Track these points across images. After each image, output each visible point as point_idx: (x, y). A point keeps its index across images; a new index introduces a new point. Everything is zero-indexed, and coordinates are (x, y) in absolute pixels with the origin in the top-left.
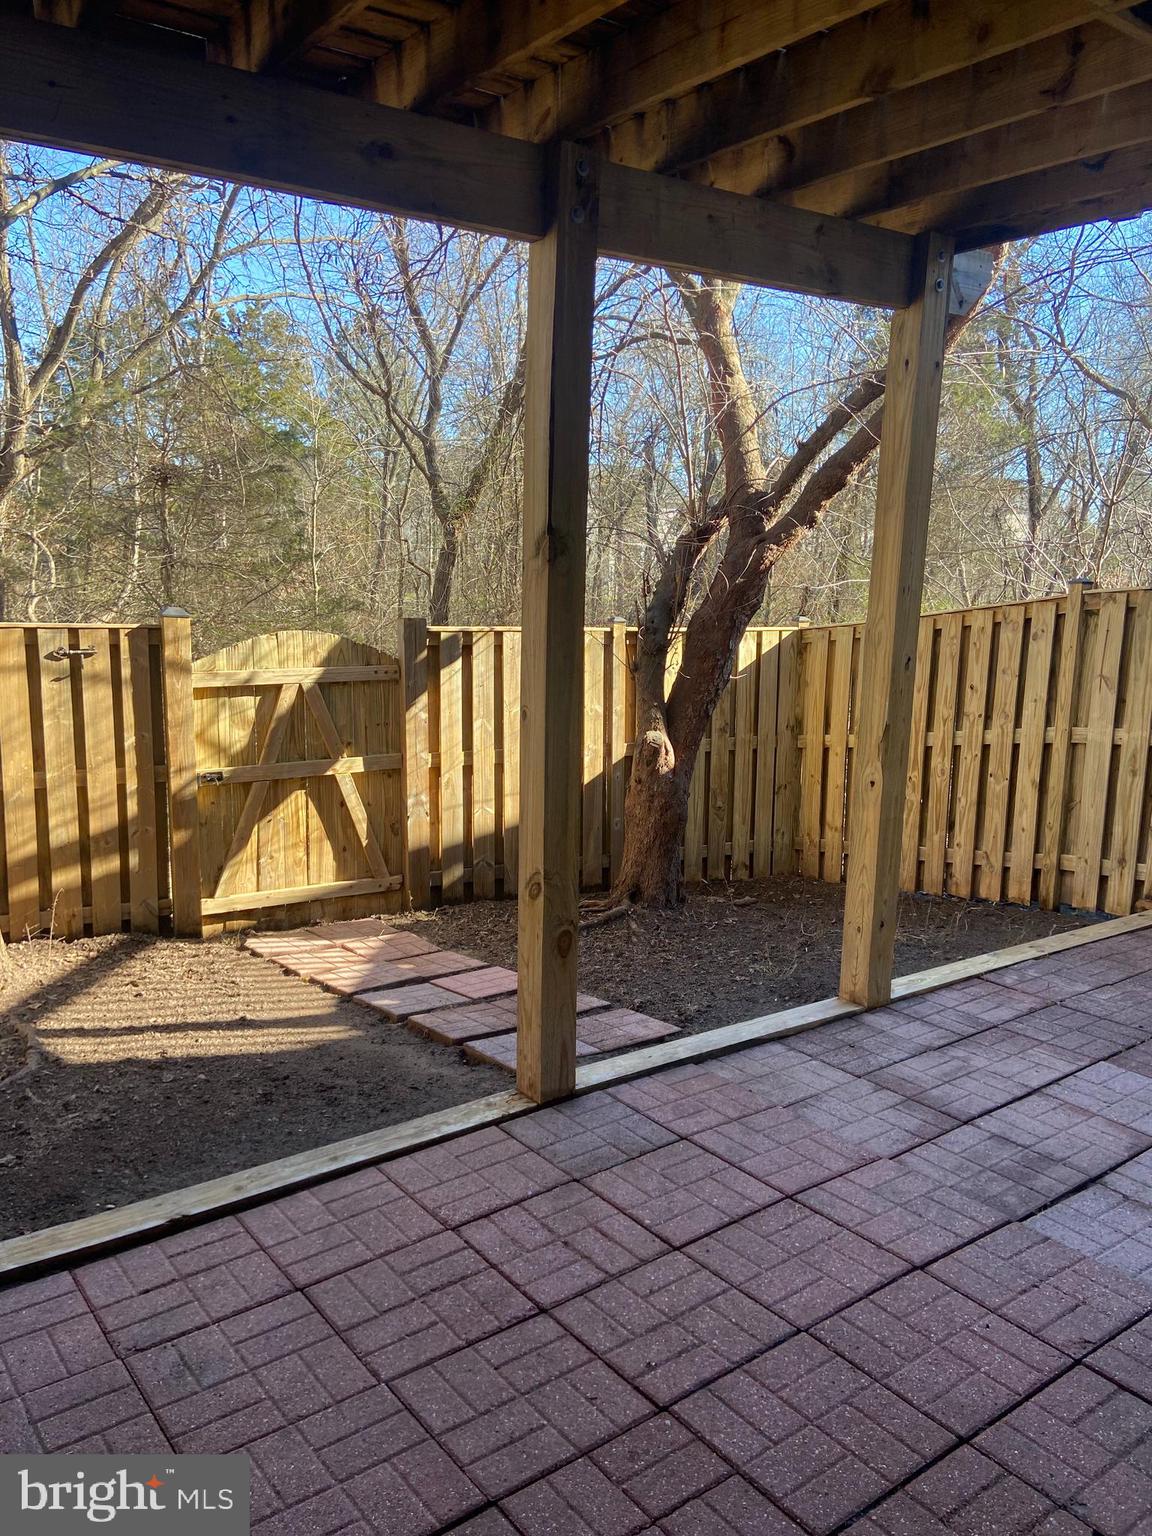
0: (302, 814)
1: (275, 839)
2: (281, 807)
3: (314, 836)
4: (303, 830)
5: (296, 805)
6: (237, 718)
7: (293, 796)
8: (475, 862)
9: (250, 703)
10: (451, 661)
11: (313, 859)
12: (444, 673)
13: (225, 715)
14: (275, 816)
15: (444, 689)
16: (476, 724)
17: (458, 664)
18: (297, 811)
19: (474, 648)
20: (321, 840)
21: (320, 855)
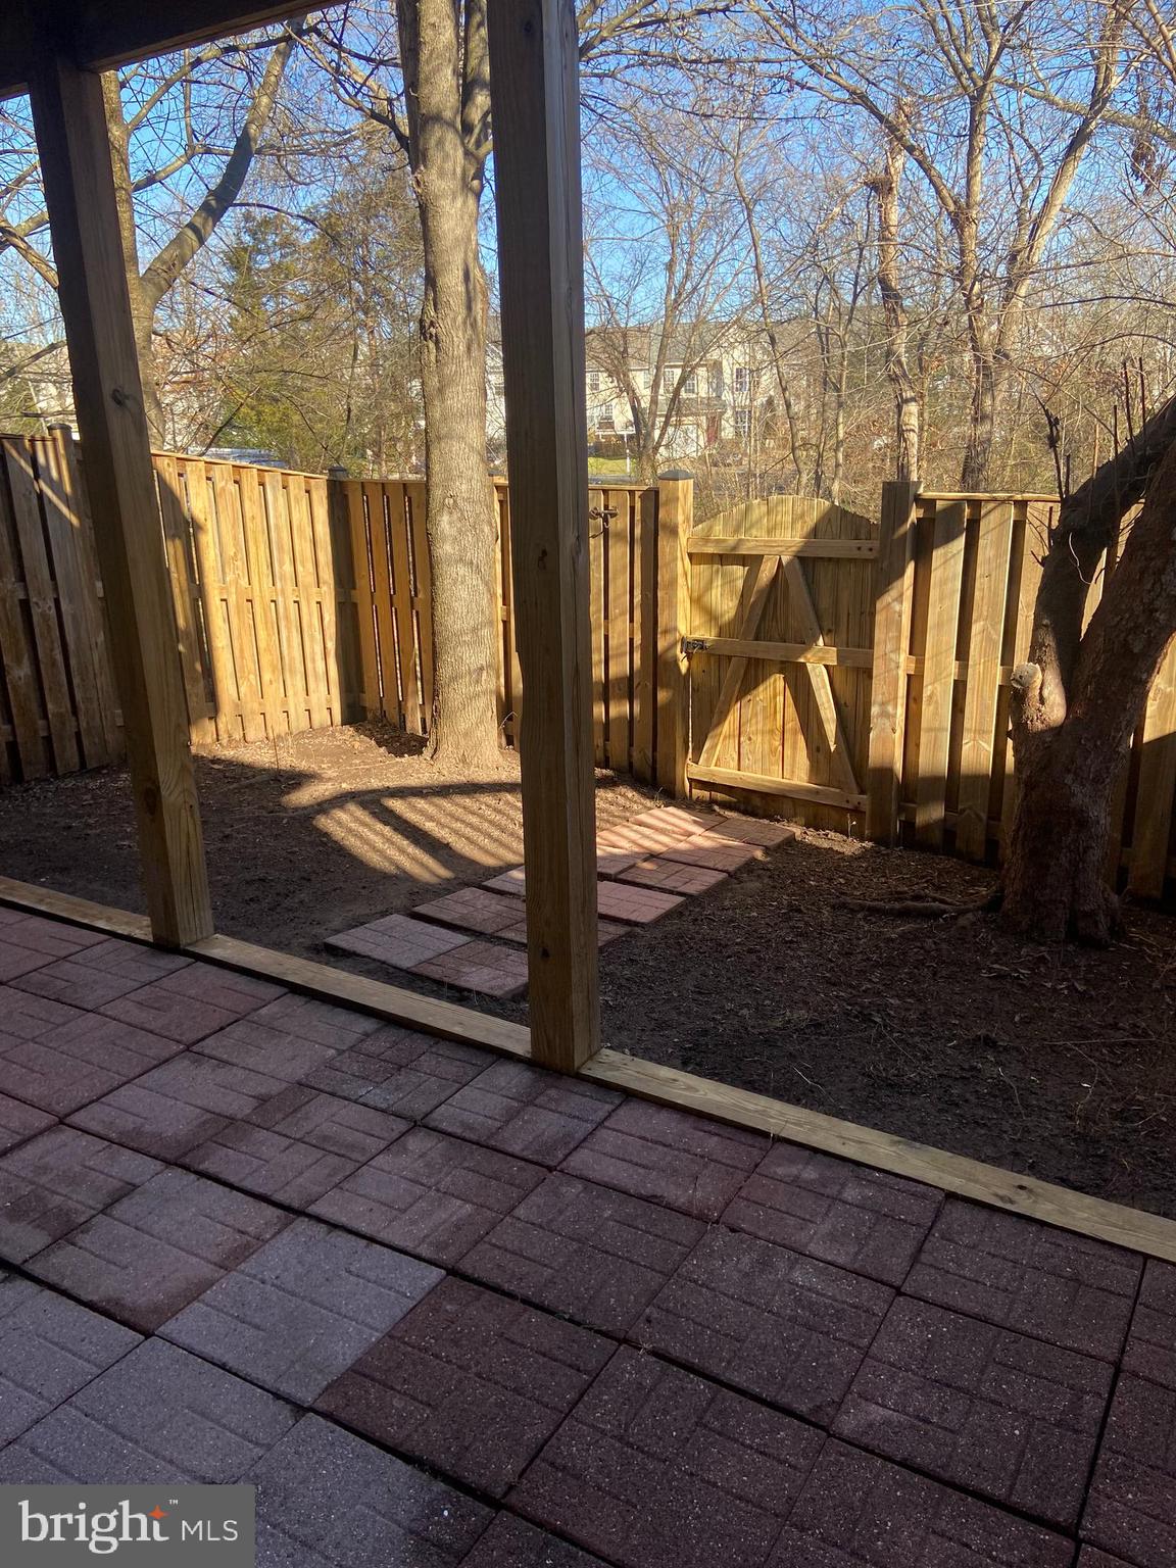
0: (780, 699)
1: (754, 721)
2: (761, 688)
3: (788, 726)
4: (779, 717)
5: (775, 689)
6: (727, 588)
7: (772, 680)
8: (960, 807)
9: (739, 571)
10: (949, 538)
11: (788, 752)
12: (938, 555)
13: (718, 582)
14: (755, 697)
15: (936, 576)
16: (976, 628)
17: (960, 543)
18: (775, 697)
19: (983, 524)
20: (795, 733)
21: (794, 748)
